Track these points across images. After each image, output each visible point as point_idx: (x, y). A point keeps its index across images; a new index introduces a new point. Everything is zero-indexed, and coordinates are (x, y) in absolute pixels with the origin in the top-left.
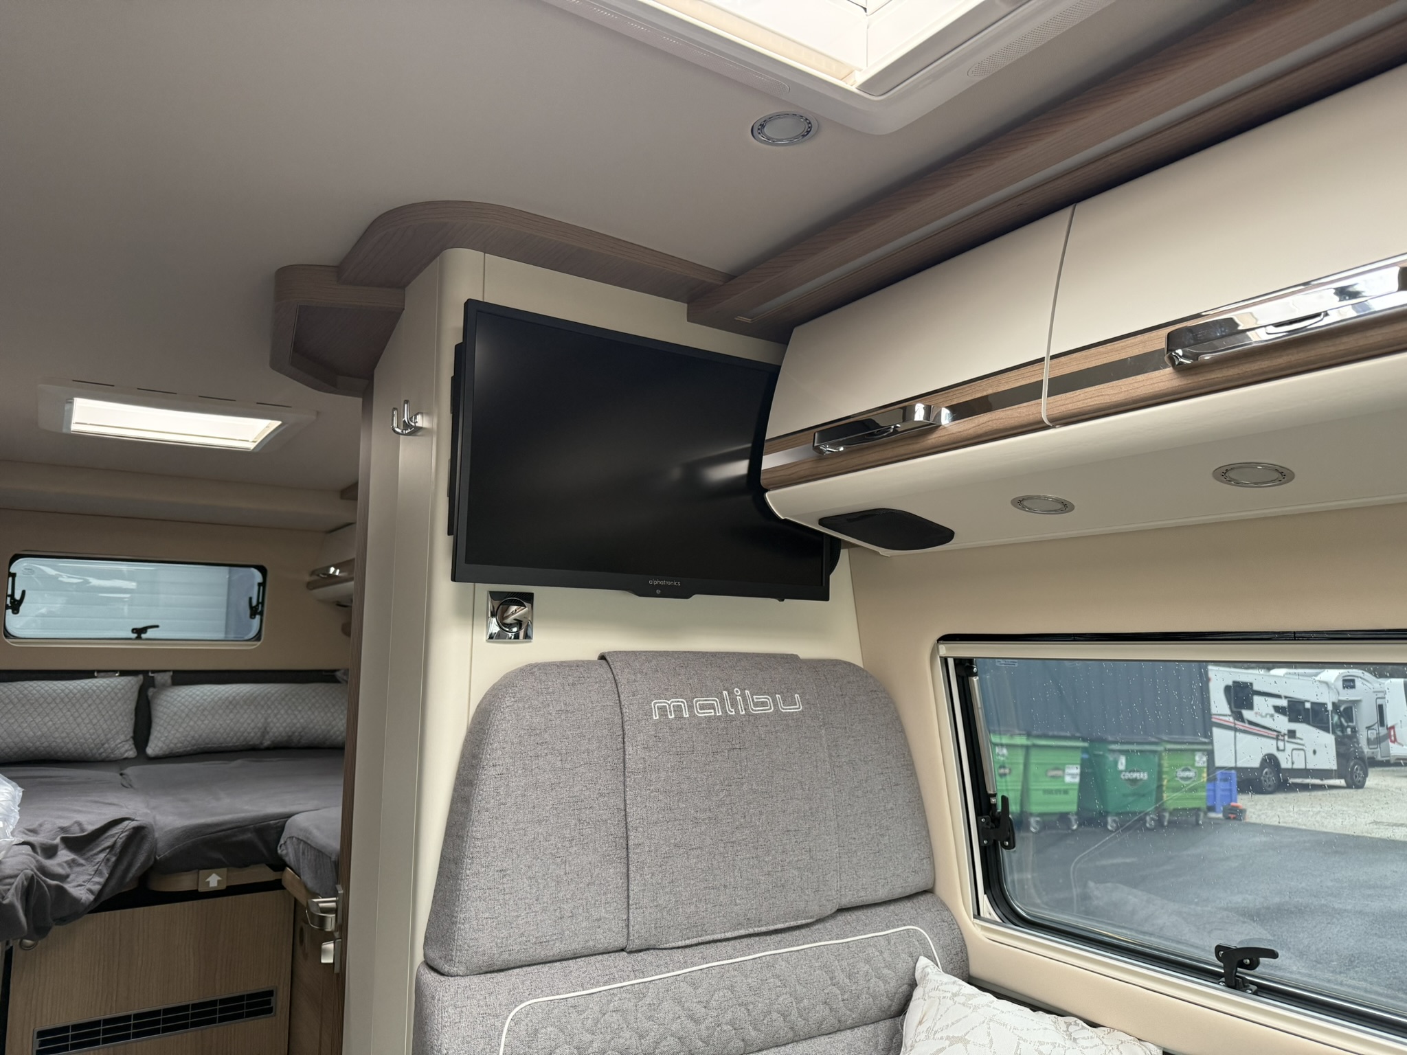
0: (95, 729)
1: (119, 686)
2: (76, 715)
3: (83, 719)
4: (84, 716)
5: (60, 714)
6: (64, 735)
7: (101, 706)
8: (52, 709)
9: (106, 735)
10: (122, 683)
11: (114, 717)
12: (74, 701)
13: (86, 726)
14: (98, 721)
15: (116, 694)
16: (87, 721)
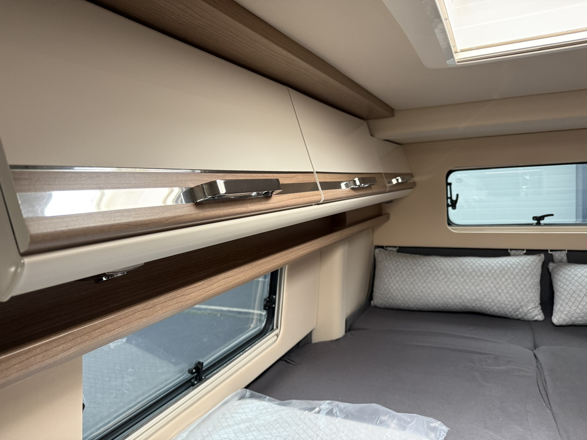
0: (511, 298)
1: (527, 265)
2: (497, 286)
3: (503, 290)
4: (503, 287)
5: (487, 285)
6: (490, 300)
7: (515, 281)
8: (481, 281)
9: (520, 303)
10: (529, 262)
11: (525, 289)
12: (495, 276)
13: (505, 296)
14: (514, 292)
15: (525, 271)
16: (505, 291)
